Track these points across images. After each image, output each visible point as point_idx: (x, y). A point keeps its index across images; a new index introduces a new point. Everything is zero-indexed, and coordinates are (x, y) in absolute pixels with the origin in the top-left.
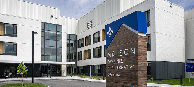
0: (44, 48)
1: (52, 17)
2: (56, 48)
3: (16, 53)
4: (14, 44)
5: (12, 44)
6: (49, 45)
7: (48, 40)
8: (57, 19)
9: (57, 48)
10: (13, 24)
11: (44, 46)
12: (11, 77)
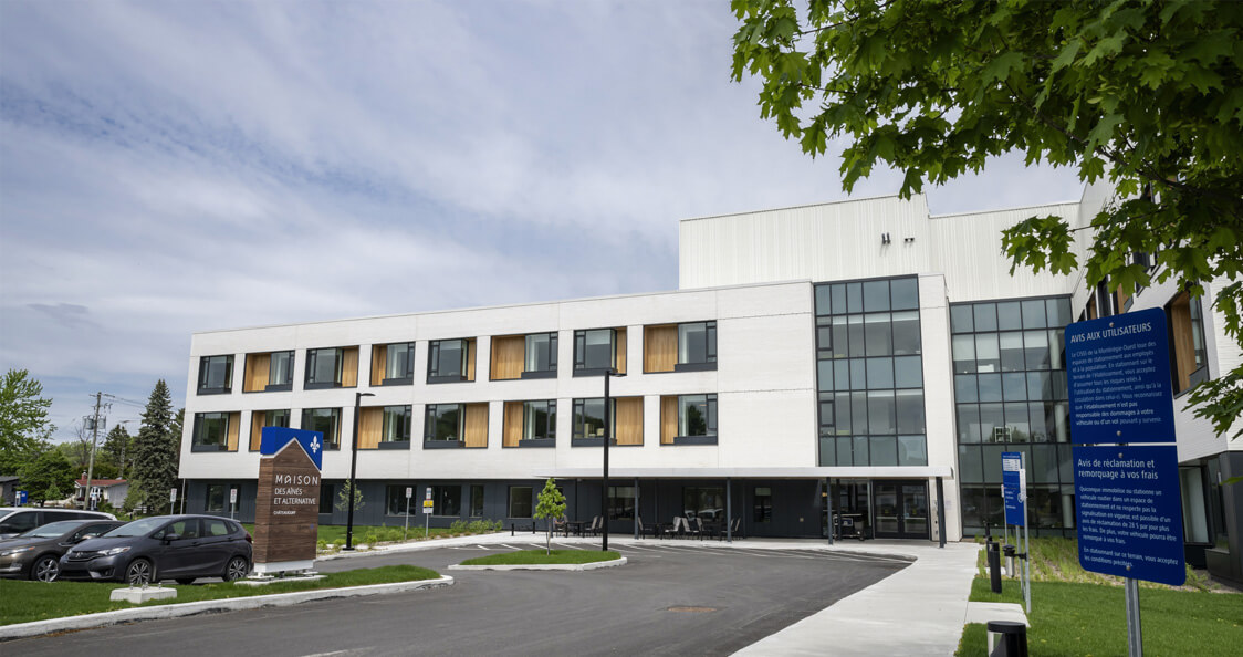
0: (832, 402)
1: (886, 241)
2: (890, 394)
3: (716, 438)
4: (709, 397)
5: (704, 399)
6: (858, 383)
7: (849, 359)
8: (914, 244)
9: (899, 393)
10: (706, 322)
11: (834, 391)
12: (681, 534)
